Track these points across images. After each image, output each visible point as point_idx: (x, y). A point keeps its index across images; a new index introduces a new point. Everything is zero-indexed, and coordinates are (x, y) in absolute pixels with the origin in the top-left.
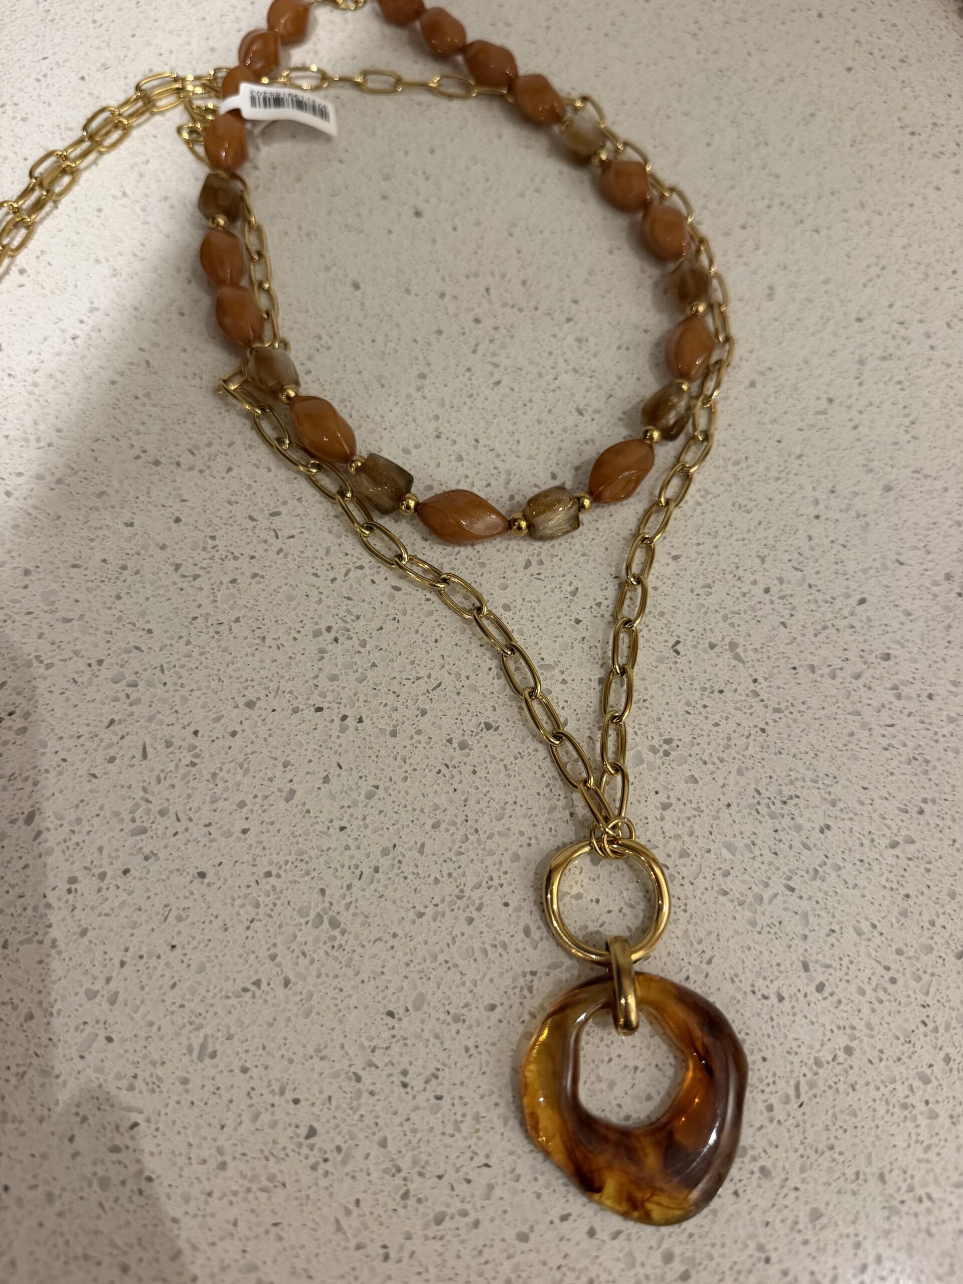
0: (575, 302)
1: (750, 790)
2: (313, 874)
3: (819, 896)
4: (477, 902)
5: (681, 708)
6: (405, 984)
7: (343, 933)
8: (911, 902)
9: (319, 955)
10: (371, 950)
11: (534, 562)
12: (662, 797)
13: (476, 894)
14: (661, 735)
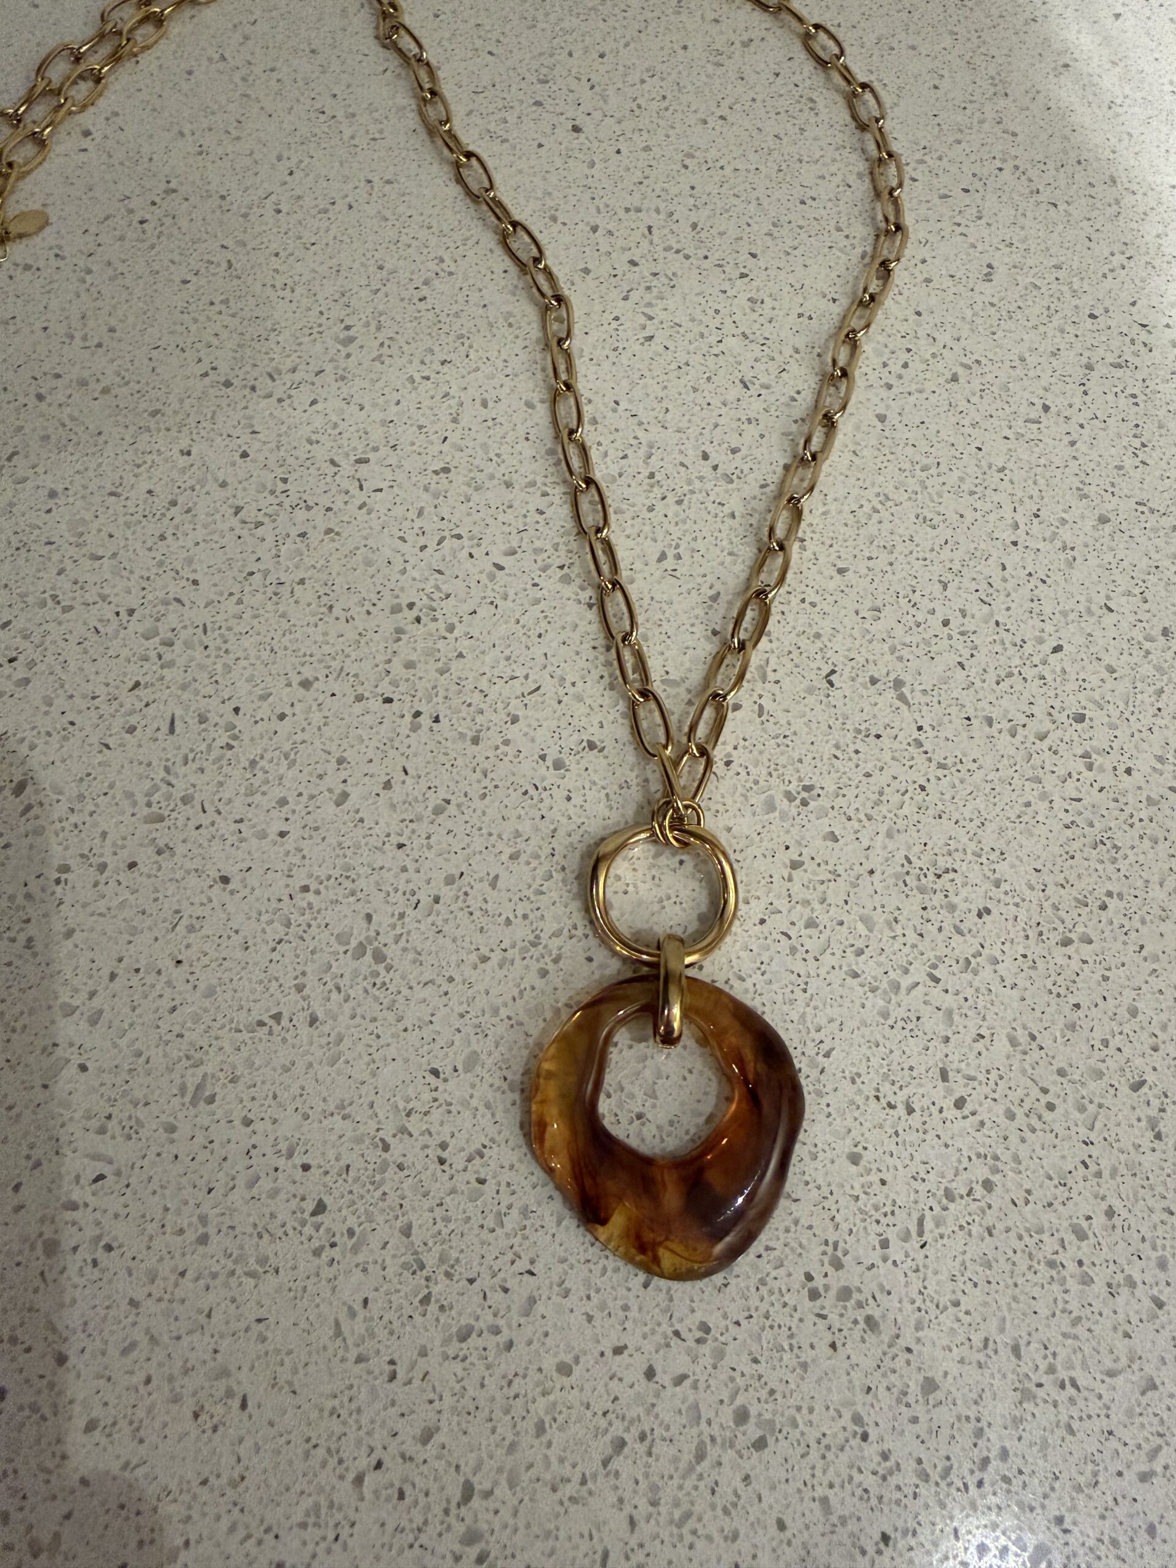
0: (754, 256)
1: (899, 858)
2: (359, 895)
3: (969, 992)
4: (555, 952)
5: (828, 750)
6: (457, 1038)
7: (389, 969)
8: (1081, 1013)
9: (356, 992)
10: (421, 993)
11: (670, 553)
12: (793, 854)
13: (555, 943)
14: (800, 780)
